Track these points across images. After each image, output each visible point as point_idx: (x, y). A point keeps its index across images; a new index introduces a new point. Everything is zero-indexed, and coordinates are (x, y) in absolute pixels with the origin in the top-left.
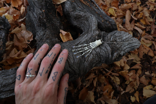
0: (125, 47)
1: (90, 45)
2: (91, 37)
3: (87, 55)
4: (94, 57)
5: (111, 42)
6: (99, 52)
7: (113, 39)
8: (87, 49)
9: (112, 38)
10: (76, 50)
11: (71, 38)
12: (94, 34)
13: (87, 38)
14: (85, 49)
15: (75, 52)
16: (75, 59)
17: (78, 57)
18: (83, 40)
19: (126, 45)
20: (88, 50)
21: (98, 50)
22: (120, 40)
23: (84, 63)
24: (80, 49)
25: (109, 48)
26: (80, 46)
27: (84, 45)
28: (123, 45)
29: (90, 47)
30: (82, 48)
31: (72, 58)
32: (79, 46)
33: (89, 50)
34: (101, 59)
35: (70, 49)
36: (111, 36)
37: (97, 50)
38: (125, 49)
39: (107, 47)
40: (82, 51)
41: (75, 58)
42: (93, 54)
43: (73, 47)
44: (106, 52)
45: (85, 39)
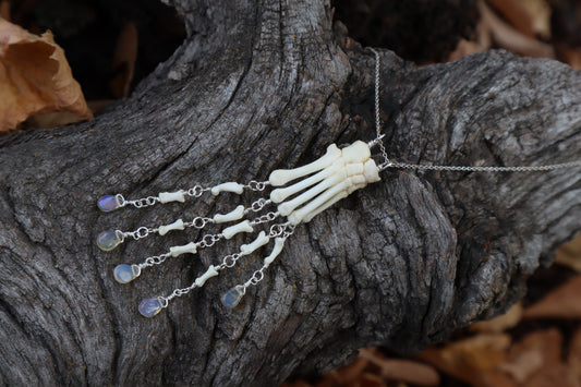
0: (557, 204)
1: (275, 196)
2: (280, 115)
3: (241, 289)
4: (302, 306)
5: (452, 158)
6: (354, 253)
7: (467, 131)
8: (246, 226)
9: (458, 128)
10: (136, 234)
11: (69, 91)
12: (306, 85)
13: (242, 120)
14: (228, 233)
15: (123, 253)
16: (131, 333)
17: (154, 307)
18: (205, 142)
19: (571, 188)
20: (247, 237)
21: (342, 237)
22: (528, 142)
23: (208, 355)
24: (179, 224)
25: (437, 222)
26: (179, 195)
27: (216, 190)
28: (547, 187)
29: (273, 207)
30: (198, 219)
31: (96, 320)
32: (165, 197)
33: (262, 239)
34: (359, 319)
35: (68, 221)
36: (457, 103)
37: (333, 243)
38: (553, 217)
40: (191, 247)
41: (124, 313)
42: (296, 280)
43: (105, 204)
44: (416, 261)
45: (221, 127)
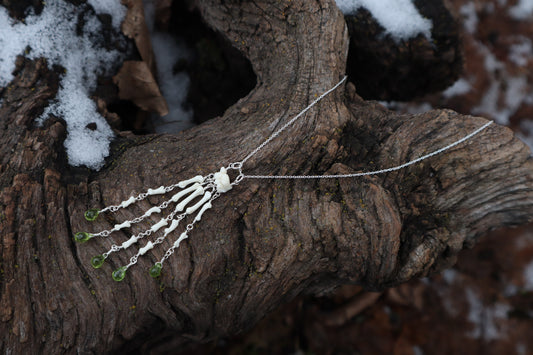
0: (478, 210)
2: (300, 143)
12: (319, 126)
19: (488, 202)
22: (460, 171)
28: (472, 199)
36: (415, 143)
38: (475, 219)
39: (380, 210)
44: (374, 239)
